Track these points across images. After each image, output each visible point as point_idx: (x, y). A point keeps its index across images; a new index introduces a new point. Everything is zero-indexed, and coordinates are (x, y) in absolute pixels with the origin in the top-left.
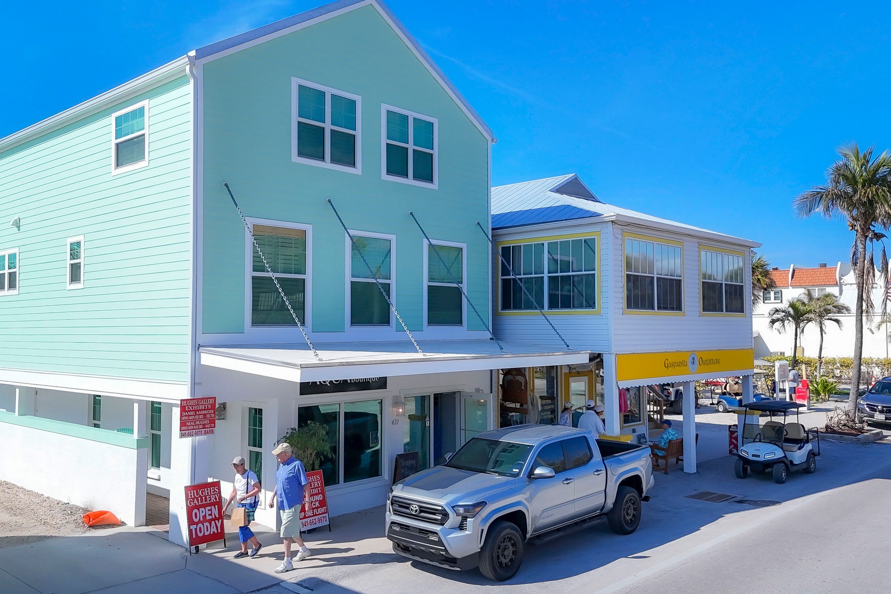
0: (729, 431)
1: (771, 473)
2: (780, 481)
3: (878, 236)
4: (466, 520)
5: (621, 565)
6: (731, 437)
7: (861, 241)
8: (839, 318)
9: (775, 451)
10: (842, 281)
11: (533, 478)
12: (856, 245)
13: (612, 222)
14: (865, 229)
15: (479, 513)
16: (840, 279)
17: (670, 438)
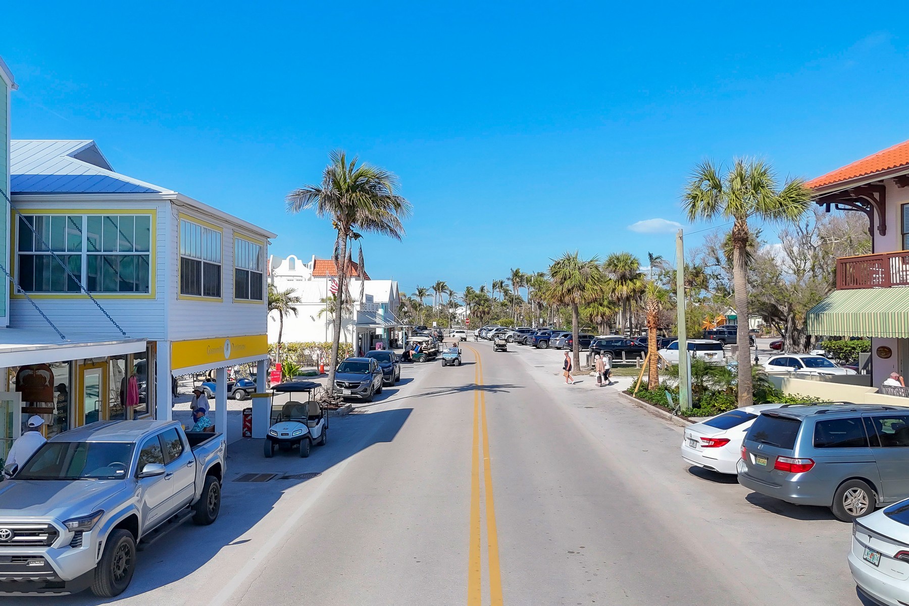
0: (243, 414)
1: (298, 448)
2: (305, 456)
3: (356, 236)
4: (81, 534)
5: (226, 553)
6: (245, 421)
7: (343, 239)
8: (296, 307)
9: (302, 428)
10: (273, 273)
11: (140, 478)
12: (338, 242)
13: (171, 201)
14: (347, 229)
15: (97, 524)
16: (272, 271)
17: (205, 426)
